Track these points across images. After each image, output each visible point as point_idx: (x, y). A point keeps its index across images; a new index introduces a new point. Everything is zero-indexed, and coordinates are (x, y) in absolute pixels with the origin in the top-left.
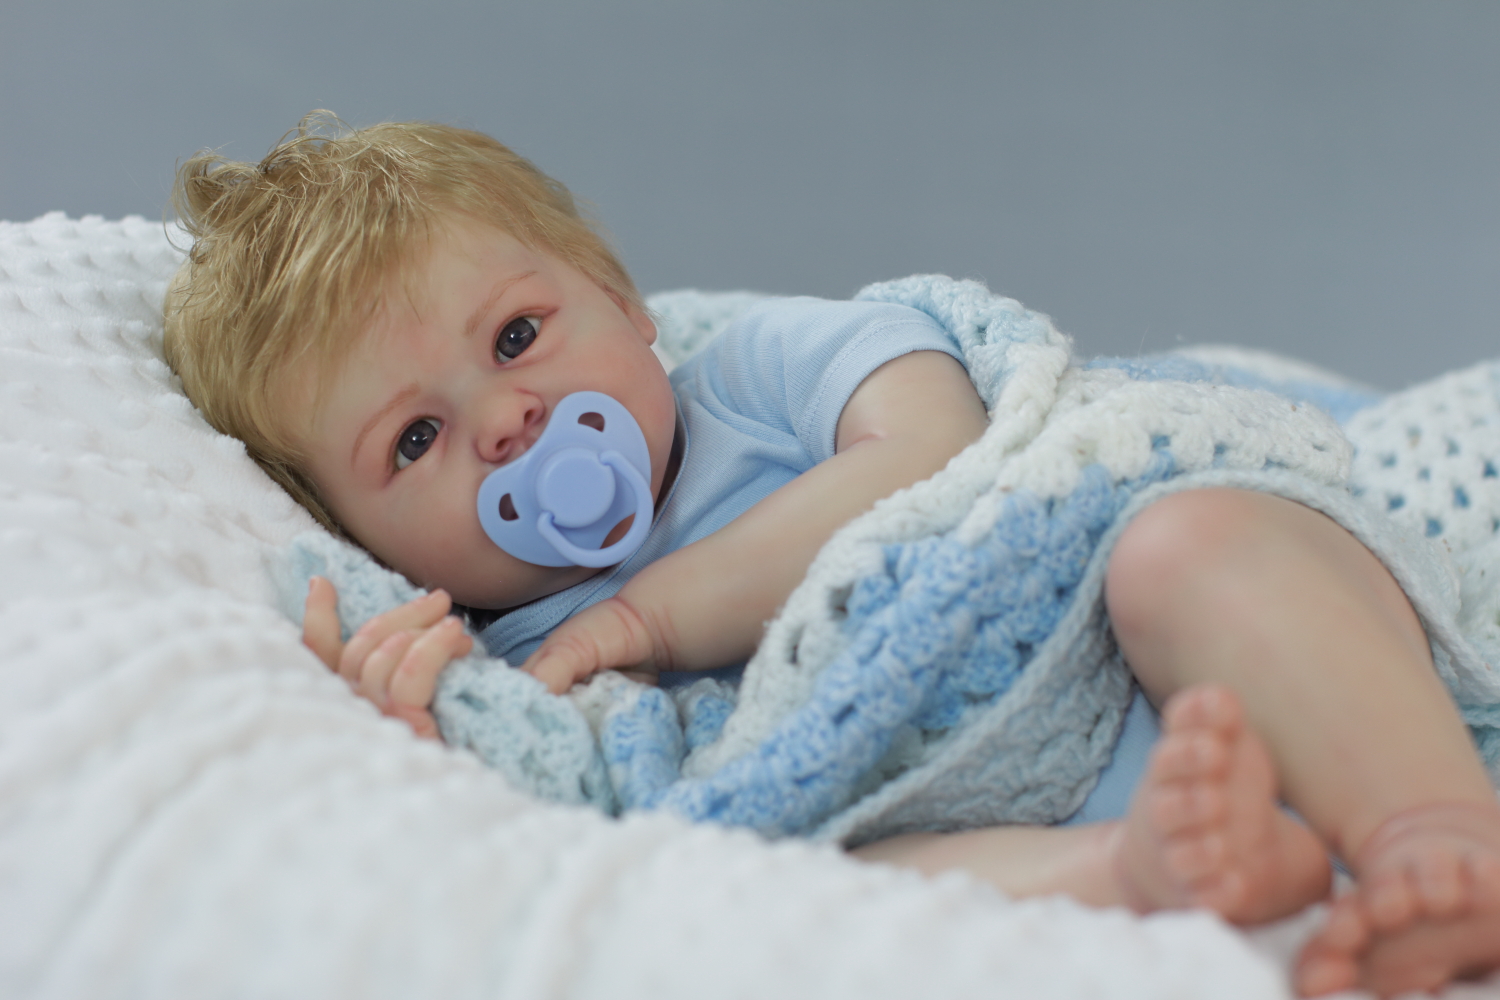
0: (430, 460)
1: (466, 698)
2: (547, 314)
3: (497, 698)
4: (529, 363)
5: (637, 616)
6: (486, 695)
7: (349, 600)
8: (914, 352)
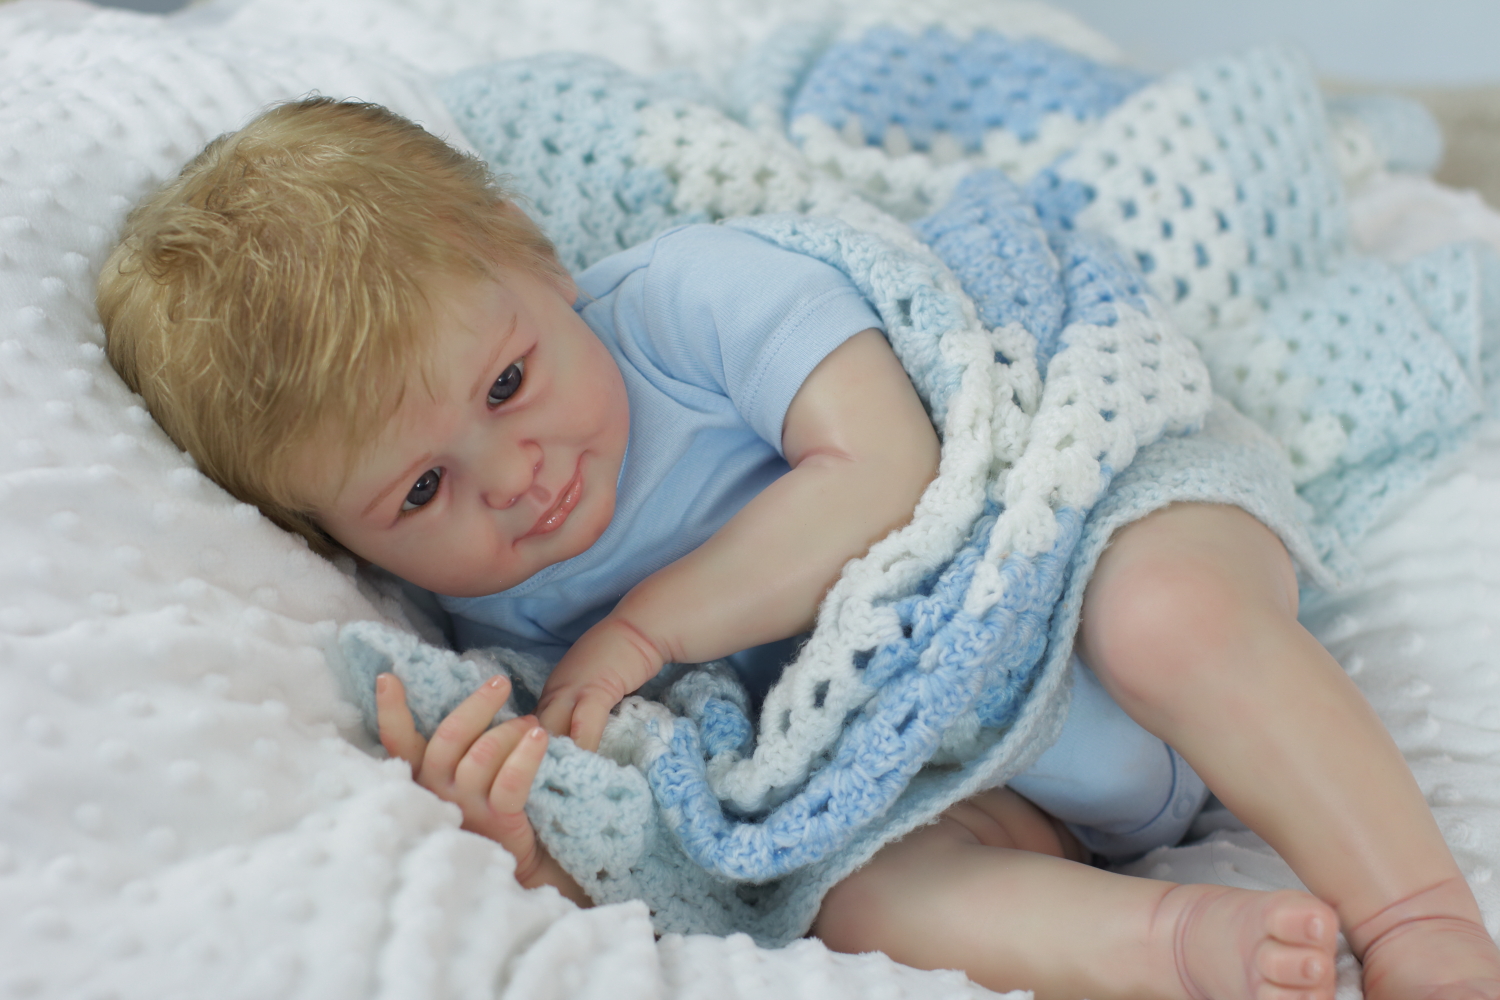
0: (438, 508)
1: (553, 788)
2: (528, 355)
3: (580, 786)
4: (521, 409)
5: (651, 644)
6: (568, 784)
7: (417, 690)
8: (851, 339)
